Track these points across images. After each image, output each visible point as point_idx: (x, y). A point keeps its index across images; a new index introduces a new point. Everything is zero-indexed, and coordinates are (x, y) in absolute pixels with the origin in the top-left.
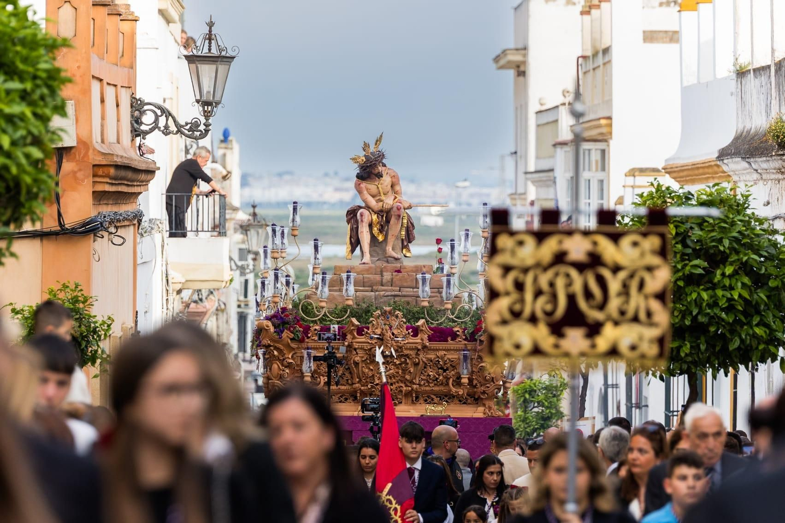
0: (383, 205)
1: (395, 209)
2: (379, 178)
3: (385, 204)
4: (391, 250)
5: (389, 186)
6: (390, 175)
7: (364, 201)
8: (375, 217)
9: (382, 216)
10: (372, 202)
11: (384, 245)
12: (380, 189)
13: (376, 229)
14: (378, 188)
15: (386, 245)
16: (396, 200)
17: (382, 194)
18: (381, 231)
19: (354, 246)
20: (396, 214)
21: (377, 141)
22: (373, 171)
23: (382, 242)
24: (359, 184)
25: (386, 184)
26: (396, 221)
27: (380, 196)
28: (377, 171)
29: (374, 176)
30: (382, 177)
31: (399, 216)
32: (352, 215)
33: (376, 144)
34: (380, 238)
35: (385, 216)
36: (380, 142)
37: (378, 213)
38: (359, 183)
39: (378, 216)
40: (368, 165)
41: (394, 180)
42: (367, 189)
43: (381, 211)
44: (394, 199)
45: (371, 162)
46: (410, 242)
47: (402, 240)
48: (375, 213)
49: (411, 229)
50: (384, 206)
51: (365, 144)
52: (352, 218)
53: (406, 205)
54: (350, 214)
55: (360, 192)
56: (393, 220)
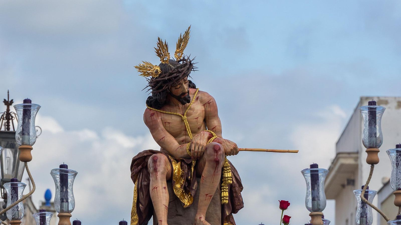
0: (190, 146)
1: (210, 151)
2: (183, 104)
3: (193, 146)
4: (203, 219)
5: (201, 120)
6: (201, 102)
7: (159, 142)
8: (176, 167)
9: (190, 166)
10: (174, 143)
11: (192, 213)
12: (186, 122)
13: (178, 186)
14: (182, 120)
15: (196, 213)
16: (212, 139)
17: (189, 132)
18: (187, 189)
19: (144, 216)
20: (212, 158)
21: (181, 41)
22: (174, 90)
23: (188, 208)
24: (152, 115)
25: (195, 115)
26: (212, 171)
27: (187, 135)
28: (180, 92)
29: (175, 101)
30: (189, 101)
31: (217, 162)
32: (140, 167)
33: (179, 46)
34: (186, 202)
35: (194, 164)
36: (186, 43)
37: (182, 161)
38: (152, 112)
39: (182, 166)
40: (166, 78)
41: (208, 109)
42: (165, 123)
43: (188, 157)
44: (209, 138)
45: (171, 74)
46: (235, 211)
47: (223, 206)
48: (177, 161)
49: (237, 189)
50: (193, 148)
51: (160, 43)
52: (140, 171)
53: (229, 149)
54: (138, 165)
55: (153, 128)
56: (207, 170)
